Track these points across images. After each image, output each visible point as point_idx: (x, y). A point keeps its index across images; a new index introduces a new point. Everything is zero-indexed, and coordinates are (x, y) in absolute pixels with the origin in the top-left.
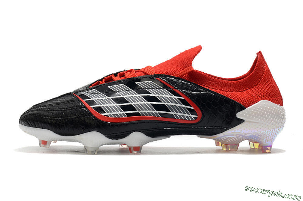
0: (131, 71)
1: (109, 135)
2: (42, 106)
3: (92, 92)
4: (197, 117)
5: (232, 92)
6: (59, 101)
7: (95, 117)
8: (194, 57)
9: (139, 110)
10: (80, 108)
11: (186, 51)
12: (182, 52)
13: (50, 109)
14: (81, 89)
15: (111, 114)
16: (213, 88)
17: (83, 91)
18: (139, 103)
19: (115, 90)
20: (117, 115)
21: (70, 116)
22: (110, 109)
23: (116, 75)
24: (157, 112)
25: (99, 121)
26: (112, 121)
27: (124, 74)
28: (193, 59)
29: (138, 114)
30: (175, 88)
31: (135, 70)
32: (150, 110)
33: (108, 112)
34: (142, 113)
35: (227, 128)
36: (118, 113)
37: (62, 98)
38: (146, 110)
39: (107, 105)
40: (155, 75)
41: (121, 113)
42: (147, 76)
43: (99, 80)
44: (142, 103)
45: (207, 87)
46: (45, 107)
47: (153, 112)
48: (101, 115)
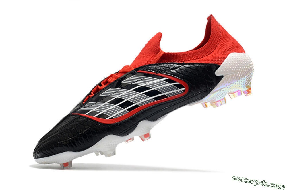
0: (111, 76)
1: (121, 134)
2: (50, 135)
3: (88, 106)
4: (184, 89)
5: (203, 57)
6: (63, 124)
7: (102, 124)
8: (159, 43)
9: (136, 102)
10: (86, 122)
11: (149, 42)
12: (146, 44)
13: (59, 134)
14: (75, 108)
15: (114, 115)
16: (186, 61)
17: (79, 108)
18: (133, 97)
19: (107, 95)
20: (119, 114)
21: (81, 132)
22: (111, 112)
23: (100, 84)
24: (152, 98)
25: (107, 125)
26: (118, 121)
27: (107, 80)
28: (159, 45)
29: (137, 106)
30: (157, 73)
31: (115, 73)
32: (145, 99)
33: (111, 115)
34: (139, 104)
35: (212, 88)
36: (120, 112)
37: (64, 122)
38: (142, 100)
39: (108, 109)
40: (135, 70)
41: (122, 111)
42: (128, 73)
43: (88, 95)
44: (135, 96)
45: (181, 62)
46: (53, 135)
47: (148, 99)
48: (107, 120)
